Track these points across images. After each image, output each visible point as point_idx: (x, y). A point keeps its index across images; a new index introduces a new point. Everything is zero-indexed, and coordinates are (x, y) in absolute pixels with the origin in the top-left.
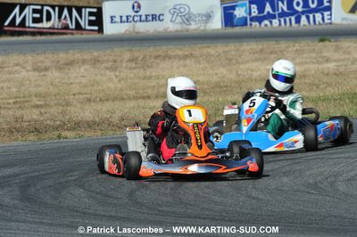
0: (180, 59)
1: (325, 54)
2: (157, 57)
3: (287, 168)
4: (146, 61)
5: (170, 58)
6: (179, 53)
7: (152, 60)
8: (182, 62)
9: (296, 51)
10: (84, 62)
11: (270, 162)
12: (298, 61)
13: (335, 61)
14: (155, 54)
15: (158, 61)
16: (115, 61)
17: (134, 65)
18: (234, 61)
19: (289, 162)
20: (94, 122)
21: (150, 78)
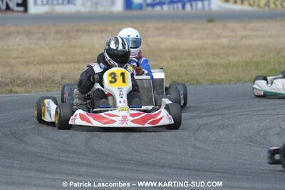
0: (97, 33)
2: (78, 31)
3: (220, 123)
4: (69, 33)
5: (89, 31)
6: (96, 28)
7: (74, 33)
8: (99, 35)
9: (193, 28)
10: (19, 33)
11: (204, 116)
12: (195, 36)
14: (76, 28)
15: (80, 34)
16: (44, 33)
17: (59, 36)
19: (220, 117)
20: (40, 80)
21: (75, 47)
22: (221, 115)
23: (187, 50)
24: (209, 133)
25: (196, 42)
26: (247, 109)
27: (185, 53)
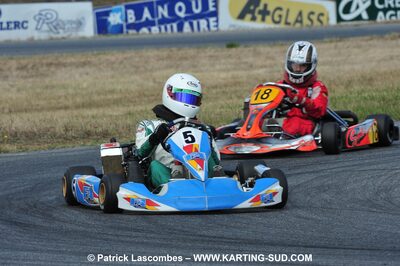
0: (77, 67)
1: (245, 60)
2: (49, 65)
3: (316, 183)
4: (37, 69)
5: (64, 65)
6: (73, 60)
7: (45, 68)
8: (81, 70)
9: (211, 56)
12: (218, 67)
13: (262, 67)
14: (44, 61)
15: (53, 69)
17: (25, 73)
18: (142, 69)
19: (313, 176)
21: (53, 87)
22: (313, 172)
23: (215, 87)
24: (309, 198)
25: (223, 75)
26: (347, 164)
27: (214, 91)
